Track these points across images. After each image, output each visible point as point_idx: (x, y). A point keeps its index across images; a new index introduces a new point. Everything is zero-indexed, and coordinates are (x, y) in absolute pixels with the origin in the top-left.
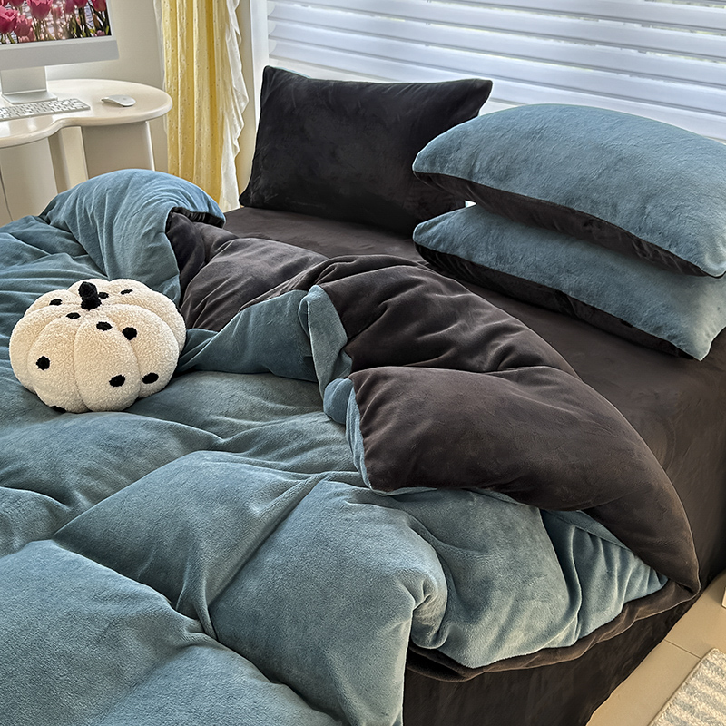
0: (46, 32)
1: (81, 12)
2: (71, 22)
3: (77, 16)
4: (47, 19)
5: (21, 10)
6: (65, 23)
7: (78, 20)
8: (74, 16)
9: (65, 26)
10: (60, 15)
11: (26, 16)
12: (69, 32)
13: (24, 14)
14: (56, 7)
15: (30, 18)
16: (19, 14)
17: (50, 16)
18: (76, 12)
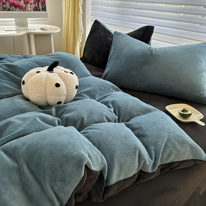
0: (28, 9)
1: (38, 4)
2: (35, 7)
3: (37, 5)
4: (28, 5)
5: (21, 2)
6: (33, 7)
7: (37, 6)
8: (36, 5)
9: (33, 8)
10: (32, 4)
11: (22, 4)
12: (34, 9)
13: (22, 3)
14: (31, 2)
15: (23, 4)
16: (20, 3)
17: (29, 5)
18: (37, 4)
